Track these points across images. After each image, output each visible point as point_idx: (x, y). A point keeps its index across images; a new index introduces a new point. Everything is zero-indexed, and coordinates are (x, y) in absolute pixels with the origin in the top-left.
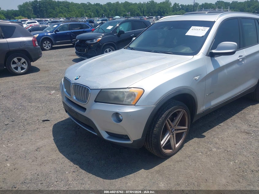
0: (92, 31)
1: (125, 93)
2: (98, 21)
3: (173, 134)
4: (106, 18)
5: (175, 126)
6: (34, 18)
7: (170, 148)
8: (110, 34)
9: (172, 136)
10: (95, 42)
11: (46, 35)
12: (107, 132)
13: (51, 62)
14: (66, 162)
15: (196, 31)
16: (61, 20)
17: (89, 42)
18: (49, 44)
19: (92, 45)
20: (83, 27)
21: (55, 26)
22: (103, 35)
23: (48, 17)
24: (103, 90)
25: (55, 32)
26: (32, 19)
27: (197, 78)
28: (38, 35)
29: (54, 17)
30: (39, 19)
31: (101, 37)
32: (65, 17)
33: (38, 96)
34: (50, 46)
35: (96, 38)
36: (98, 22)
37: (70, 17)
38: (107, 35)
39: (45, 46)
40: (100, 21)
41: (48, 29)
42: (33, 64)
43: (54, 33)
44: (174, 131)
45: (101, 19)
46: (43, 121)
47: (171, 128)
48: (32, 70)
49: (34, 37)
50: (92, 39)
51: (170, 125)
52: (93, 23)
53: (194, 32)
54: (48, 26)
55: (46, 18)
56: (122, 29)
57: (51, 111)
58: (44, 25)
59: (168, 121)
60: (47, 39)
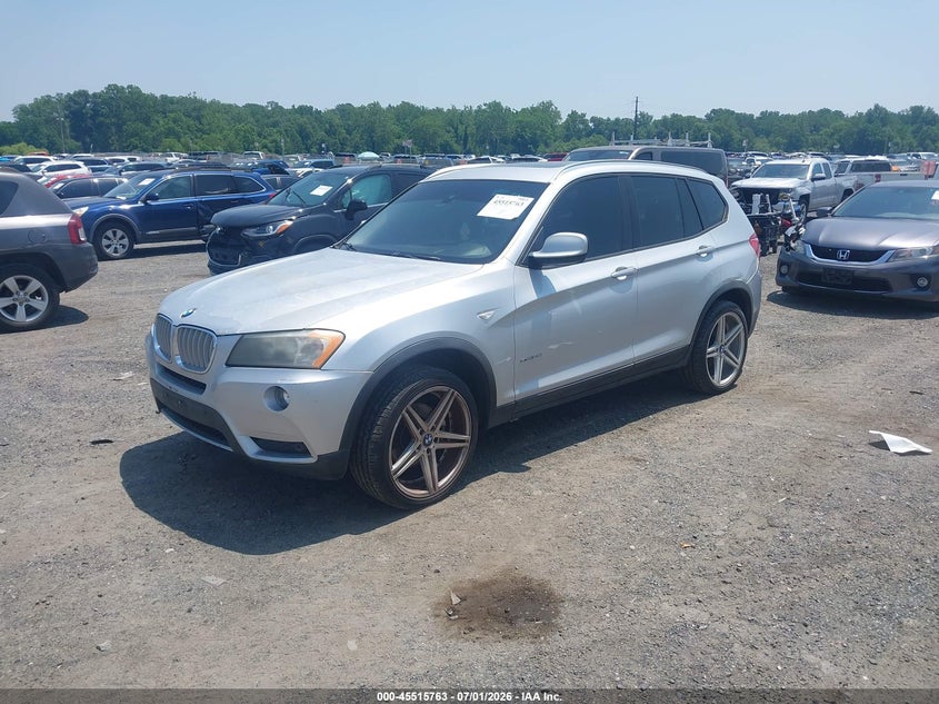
0: (266, 200)
1: (299, 342)
2: (300, 166)
3: (429, 451)
4: (330, 157)
5: (433, 429)
6: (71, 152)
7: (423, 486)
8: (321, 210)
9: (425, 454)
10: (272, 233)
11: (115, 211)
12: (255, 440)
13: (126, 294)
14: (151, 524)
15: (502, 207)
16: (170, 160)
17: (251, 233)
18: (122, 238)
19: (261, 244)
20: (240, 188)
21: (147, 182)
22: (301, 210)
23: (123, 150)
24: (246, 337)
25: (144, 202)
26: (65, 155)
27: (487, 315)
28: (85, 209)
29: (145, 151)
30: (91, 156)
31: (294, 218)
32: (187, 149)
33: (82, 386)
34: (124, 246)
35: (275, 220)
36: (301, 171)
37: (203, 149)
38: (310, 212)
39: (108, 246)
40: (306, 166)
41: (122, 192)
42: (66, 299)
43: (140, 204)
44: (430, 443)
45: (313, 161)
46: (95, 443)
47: (421, 433)
48: (59, 316)
49: (74, 216)
50: (261, 225)
51: (418, 426)
52: (282, 172)
53: (500, 208)
54: (121, 182)
55: (115, 151)
56: (362, 198)
57: (118, 421)
58: (109, 177)
59: (408, 412)
60: (116, 221)
